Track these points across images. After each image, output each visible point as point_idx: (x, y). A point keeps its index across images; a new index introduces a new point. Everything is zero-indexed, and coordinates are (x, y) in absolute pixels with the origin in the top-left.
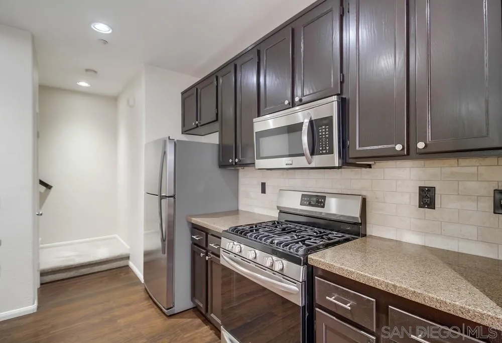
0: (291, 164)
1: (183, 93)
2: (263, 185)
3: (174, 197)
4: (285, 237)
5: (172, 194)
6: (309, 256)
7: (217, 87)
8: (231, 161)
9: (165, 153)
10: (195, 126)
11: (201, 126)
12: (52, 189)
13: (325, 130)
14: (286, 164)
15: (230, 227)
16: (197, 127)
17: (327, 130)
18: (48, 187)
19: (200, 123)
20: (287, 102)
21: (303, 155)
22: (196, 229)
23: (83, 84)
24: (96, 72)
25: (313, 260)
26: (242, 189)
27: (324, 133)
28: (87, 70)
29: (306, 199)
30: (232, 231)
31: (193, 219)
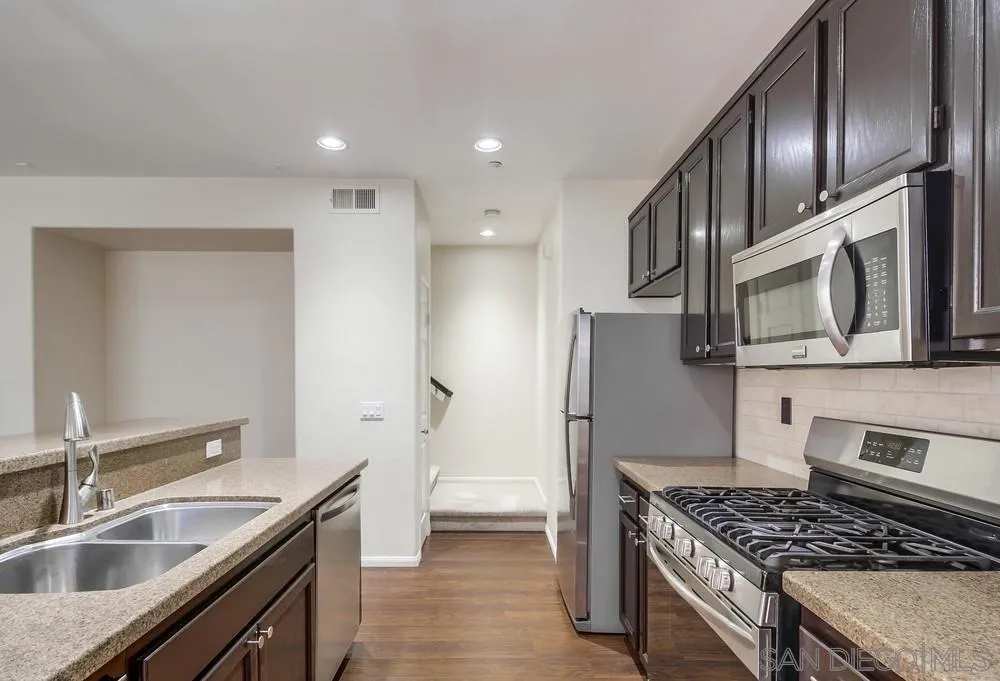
0: (803, 357)
1: (631, 219)
2: (786, 403)
3: (589, 418)
4: (769, 525)
5: (586, 413)
6: (787, 574)
7: (680, 194)
8: (698, 349)
9: (575, 338)
10: (646, 281)
11: (657, 279)
12: (453, 396)
13: (880, 267)
14: (794, 357)
15: (668, 485)
16: (651, 282)
17: (884, 266)
18: (448, 393)
19: (654, 274)
20: (801, 207)
21: (824, 334)
22: (627, 483)
23: (488, 233)
24: (498, 212)
25: (790, 583)
26: (743, 408)
27: (875, 276)
28: (487, 212)
29: (875, 444)
30: (668, 494)
31: (621, 463)
